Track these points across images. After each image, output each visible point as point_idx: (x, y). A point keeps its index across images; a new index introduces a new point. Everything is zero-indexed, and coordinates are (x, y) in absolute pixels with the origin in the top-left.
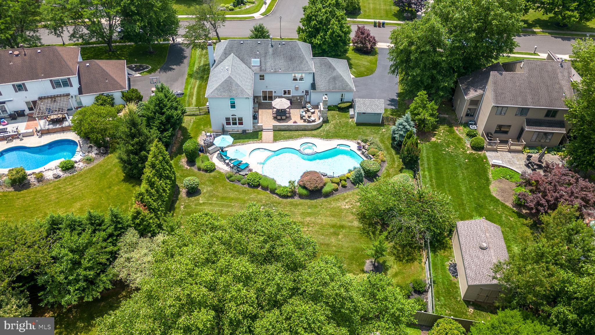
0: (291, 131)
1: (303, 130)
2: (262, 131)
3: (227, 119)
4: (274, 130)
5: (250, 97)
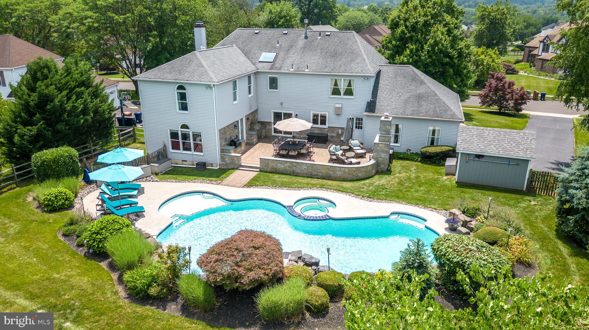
0: (297, 175)
1: (323, 178)
2: (237, 169)
3: (174, 135)
4: (262, 170)
5: (212, 84)
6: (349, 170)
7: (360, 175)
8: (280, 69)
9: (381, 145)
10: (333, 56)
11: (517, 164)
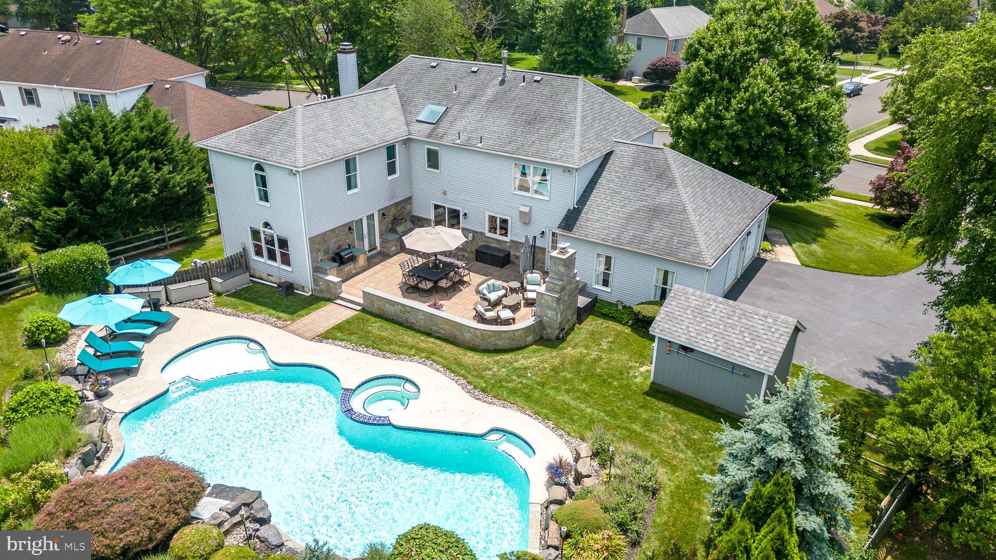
0: (411, 326)
1: (446, 339)
2: (331, 300)
3: (255, 235)
4: (366, 308)
5: (294, 169)
6: (482, 334)
7: (500, 343)
8: (442, 137)
9: (546, 297)
10: (529, 123)
11: (744, 375)
